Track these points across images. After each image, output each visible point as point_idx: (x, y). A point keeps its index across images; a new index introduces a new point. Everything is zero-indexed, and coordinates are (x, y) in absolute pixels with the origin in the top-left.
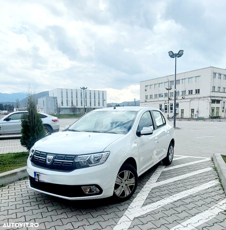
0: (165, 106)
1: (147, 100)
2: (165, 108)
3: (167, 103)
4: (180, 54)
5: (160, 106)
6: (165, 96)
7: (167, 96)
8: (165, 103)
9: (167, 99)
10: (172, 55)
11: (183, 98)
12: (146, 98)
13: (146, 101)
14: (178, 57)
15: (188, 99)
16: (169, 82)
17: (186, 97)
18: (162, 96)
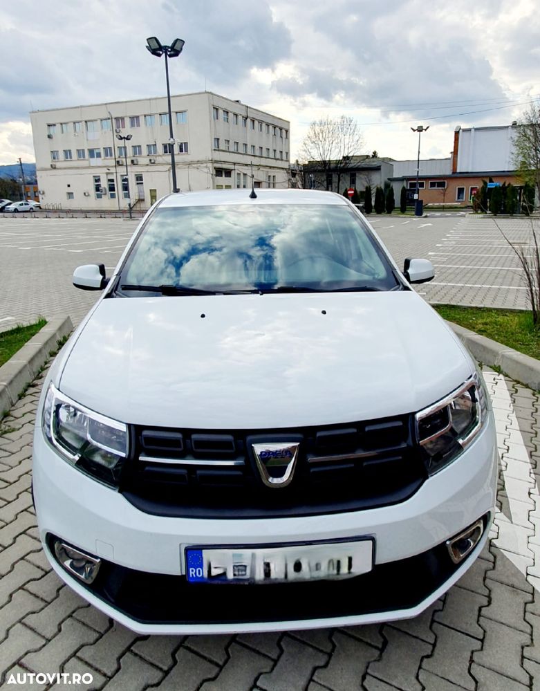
0: (109, 180)
1: (58, 165)
2: (109, 185)
3: (112, 173)
5: (96, 181)
6: (107, 155)
7: (111, 155)
8: (107, 174)
9: (113, 163)
10: (156, 48)
11: (153, 161)
12: (54, 158)
13: (53, 167)
15: (162, 164)
16: (113, 120)
17: (159, 160)
18: (99, 155)
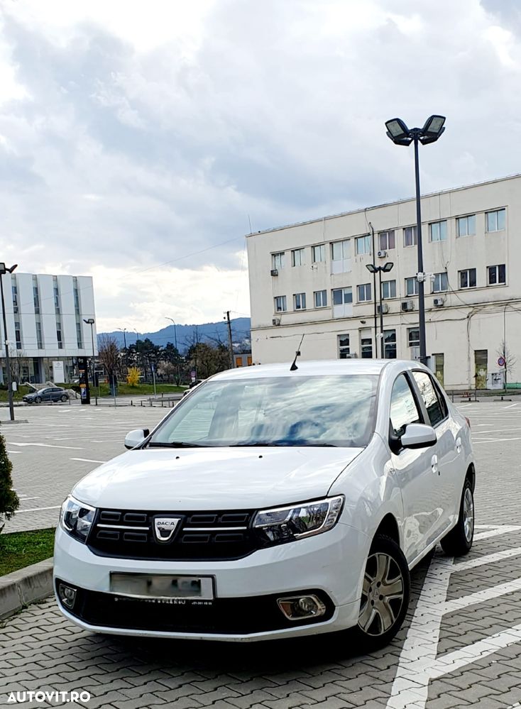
0: (363, 341)
1: (285, 319)
2: (363, 349)
3: (369, 328)
4: (430, 133)
5: (342, 343)
6: (362, 298)
7: (369, 298)
8: (361, 330)
9: (369, 310)
10: (401, 135)
11: (440, 303)
12: (279, 308)
13: (276, 324)
14: (424, 142)
15: (458, 307)
16: (376, 236)
17: (451, 300)
18: (349, 298)
